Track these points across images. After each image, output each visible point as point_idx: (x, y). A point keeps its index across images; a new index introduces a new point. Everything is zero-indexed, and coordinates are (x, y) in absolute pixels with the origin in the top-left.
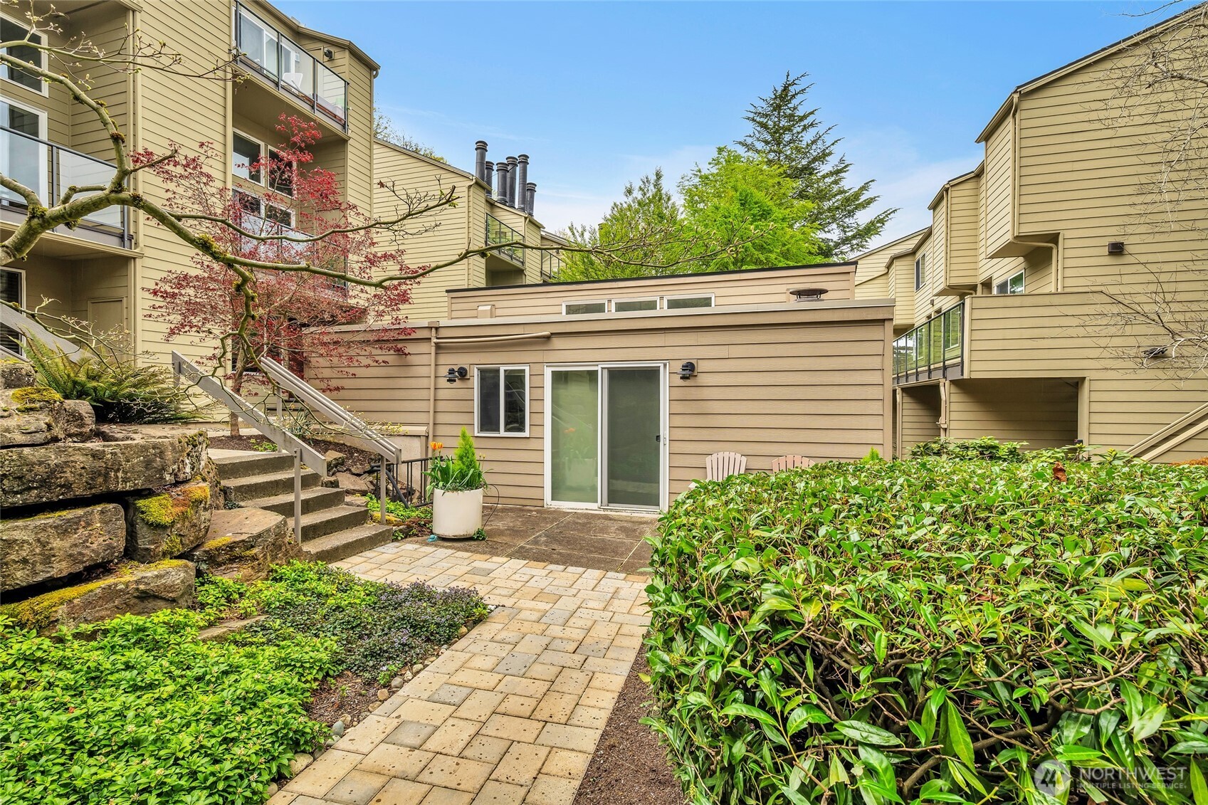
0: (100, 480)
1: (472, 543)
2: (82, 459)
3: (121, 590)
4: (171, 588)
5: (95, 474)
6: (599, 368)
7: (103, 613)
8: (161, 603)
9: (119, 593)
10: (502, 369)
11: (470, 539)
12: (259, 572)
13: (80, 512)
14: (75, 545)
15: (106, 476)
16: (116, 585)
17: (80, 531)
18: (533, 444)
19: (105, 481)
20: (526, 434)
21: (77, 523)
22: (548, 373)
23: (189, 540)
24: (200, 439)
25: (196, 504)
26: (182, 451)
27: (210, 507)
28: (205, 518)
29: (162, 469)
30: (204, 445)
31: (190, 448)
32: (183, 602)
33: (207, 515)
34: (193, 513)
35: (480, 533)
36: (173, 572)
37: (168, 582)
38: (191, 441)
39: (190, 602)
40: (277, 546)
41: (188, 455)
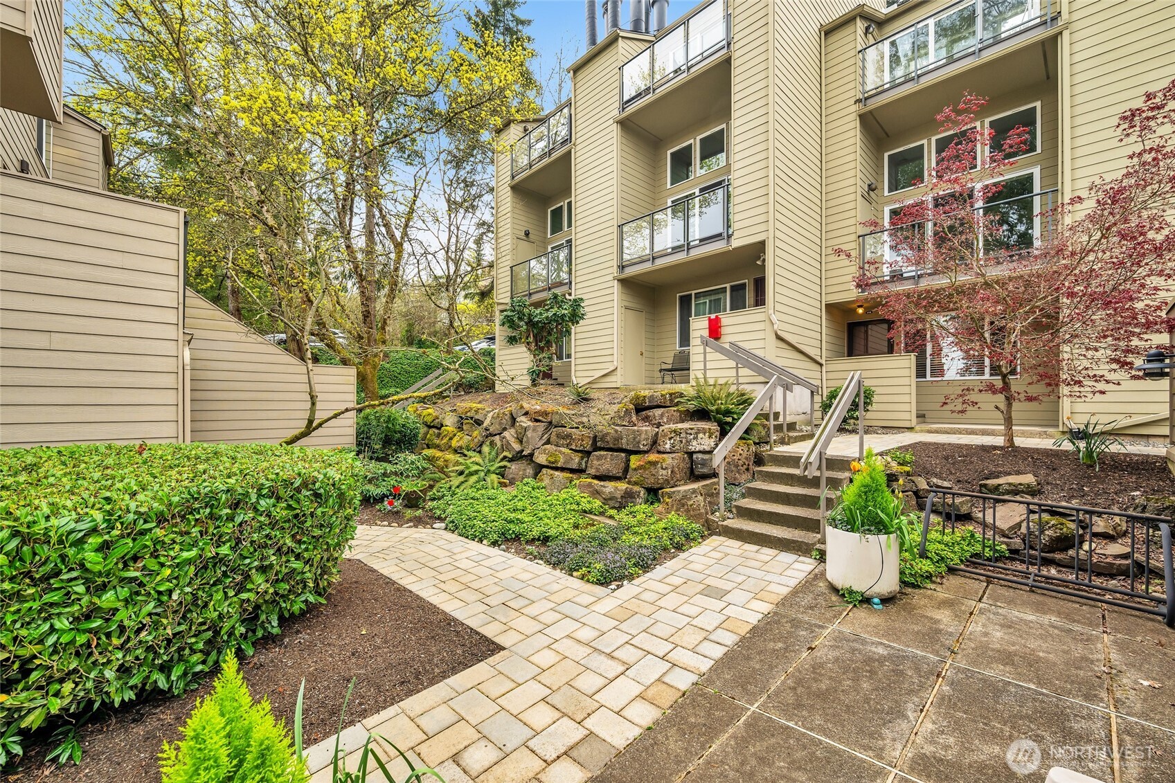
0: (617, 442)
1: (835, 598)
4: (606, 493)
5: (616, 439)
7: (586, 491)
8: (600, 497)
9: (593, 486)
13: (606, 453)
14: (601, 465)
15: (619, 441)
16: (594, 483)
17: (603, 460)
21: (603, 457)
23: (650, 482)
24: (690, 431)
25: (654, 464)
26: (665, 436)
27: (666, 468)
28: (663, 474)
29: (639, 442)
30: (701, 435)
31: (673, 435)
32: (612, 503)
33: (664, 472)
34: (652, 468)
35: (851, 592)
36: (609, 487)
37: (604, 490)
38: (675, 431)
39: (617, 505)
40: (682, 505)
41: (670, 439)
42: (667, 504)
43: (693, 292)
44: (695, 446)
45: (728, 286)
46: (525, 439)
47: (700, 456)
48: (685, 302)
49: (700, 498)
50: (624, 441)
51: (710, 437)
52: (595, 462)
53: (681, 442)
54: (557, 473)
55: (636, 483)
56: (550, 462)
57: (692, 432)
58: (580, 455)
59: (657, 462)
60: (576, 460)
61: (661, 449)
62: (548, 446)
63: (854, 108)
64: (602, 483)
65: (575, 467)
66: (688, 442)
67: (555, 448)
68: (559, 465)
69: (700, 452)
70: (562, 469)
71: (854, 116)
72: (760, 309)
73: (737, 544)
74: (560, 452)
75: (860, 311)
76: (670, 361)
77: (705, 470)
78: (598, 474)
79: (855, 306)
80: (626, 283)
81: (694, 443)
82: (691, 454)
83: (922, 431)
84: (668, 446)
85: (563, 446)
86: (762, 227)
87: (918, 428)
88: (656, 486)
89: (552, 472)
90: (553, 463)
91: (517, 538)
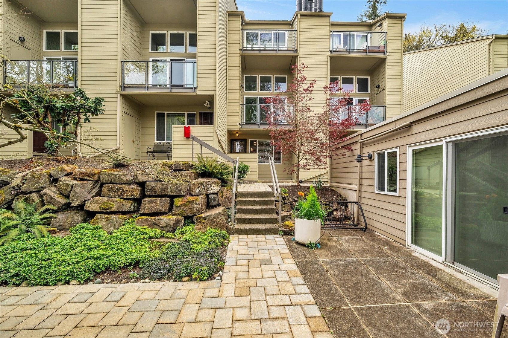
0: (163, 191)
1: (305, 248)
2: (160, 185)
3: (150, 220)
4: (161, 224)
5: (162, 189)
6: (444, 143)
7: (145, 225)
8: (158, 227)
9: (150, 221)
10: (386, 152)
11: (304, 245)
12: (204, 228)
13: (155, 198)
14: (151, 206)
15: (165, 190)
16: (149, 218)
17: (154, 203)
18: (401, 201)
19: (165, 192)
20: (397, 194)
21: (153, 201)
22: (409, 151)
23: (189, 213)
24: (208, 183)
25: (191, 202)
26: (195, 186)
27: (199, 204)
28: (196, 207)
29: (181, 190)
30: (213, 185)
31: (200, 185)
32: (167, 229)
33: (197, 206)
34: (190, 205)
35: (311, 244)
36: (165, 219)
37: (161, 221)
38: (201, 183)
39: (170, 230)
40: (213, 222)
41: (198, 187)
42: (204, 223)
43: (166, 113)
44: (211, 191)
45: (186, 113)
46: (72, 194)
47: (212, 196)
48: (161, 116)
49: (223, 217)
50: (169, 190)
51: (217, 186)
52: (147, 205)
53: (204, 189)
54: (112, 216)
55: (179, 215)
56: (103, 209)
57: (210, 183)
58: (131, 202)
59: (193, 201)
60: (128, 206)
61: (194, 193)
62: (98, 198)
63: (239, 52)
64: (157, 218)
65: (127, 210)
66: (208, 189)
67: (107, 199)
68: (113, 210)
69: (213, 194)
70: (115, 213)
71: (238, 55)
72: (211, 126)
73: (245, 236)
74: (113, 201)
75: (237, 135)
76: (152, 147)
77: (215, 203)
78: (151, 212)
79: (235, 132)
80: (125, 97)
81: (210, 189)
82: (208, 195)
83: (260, 182)
84: (197, 192)
85: (114, 196)
86: (213, 88)
87: (259, 181)
88: (191, 215)
89: (107, 216)
90: (107, 209)
91: (108, 269)
